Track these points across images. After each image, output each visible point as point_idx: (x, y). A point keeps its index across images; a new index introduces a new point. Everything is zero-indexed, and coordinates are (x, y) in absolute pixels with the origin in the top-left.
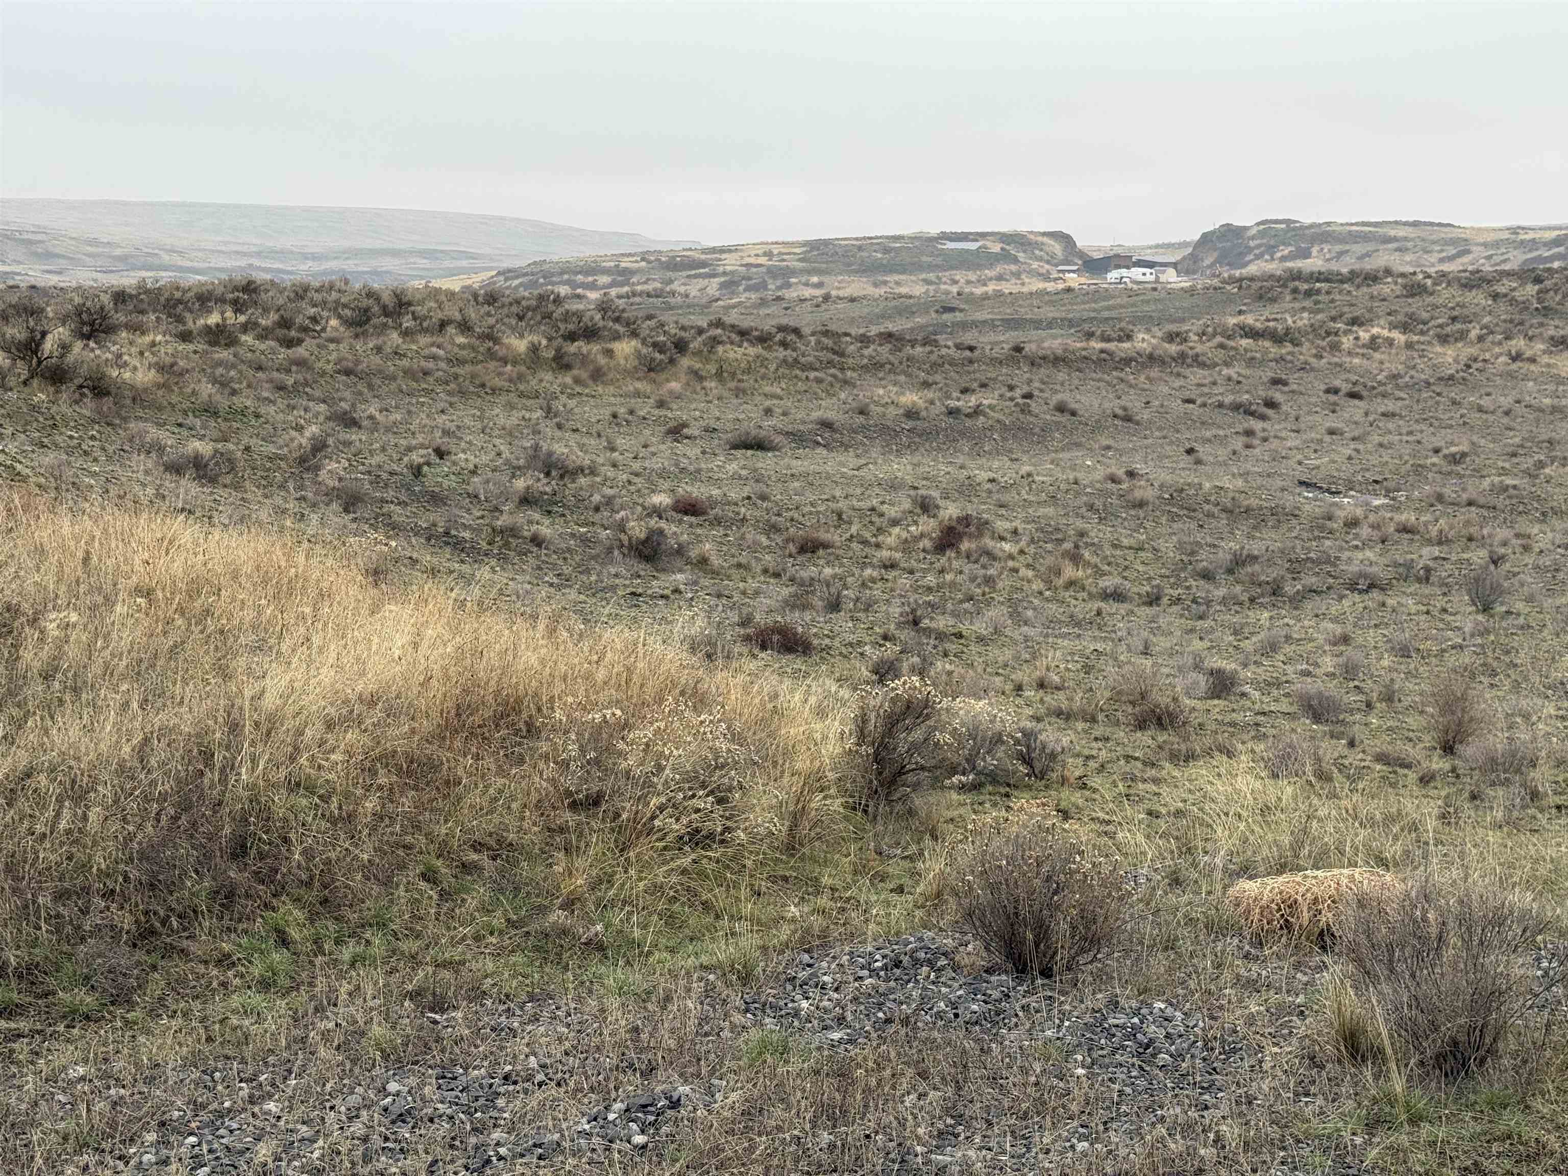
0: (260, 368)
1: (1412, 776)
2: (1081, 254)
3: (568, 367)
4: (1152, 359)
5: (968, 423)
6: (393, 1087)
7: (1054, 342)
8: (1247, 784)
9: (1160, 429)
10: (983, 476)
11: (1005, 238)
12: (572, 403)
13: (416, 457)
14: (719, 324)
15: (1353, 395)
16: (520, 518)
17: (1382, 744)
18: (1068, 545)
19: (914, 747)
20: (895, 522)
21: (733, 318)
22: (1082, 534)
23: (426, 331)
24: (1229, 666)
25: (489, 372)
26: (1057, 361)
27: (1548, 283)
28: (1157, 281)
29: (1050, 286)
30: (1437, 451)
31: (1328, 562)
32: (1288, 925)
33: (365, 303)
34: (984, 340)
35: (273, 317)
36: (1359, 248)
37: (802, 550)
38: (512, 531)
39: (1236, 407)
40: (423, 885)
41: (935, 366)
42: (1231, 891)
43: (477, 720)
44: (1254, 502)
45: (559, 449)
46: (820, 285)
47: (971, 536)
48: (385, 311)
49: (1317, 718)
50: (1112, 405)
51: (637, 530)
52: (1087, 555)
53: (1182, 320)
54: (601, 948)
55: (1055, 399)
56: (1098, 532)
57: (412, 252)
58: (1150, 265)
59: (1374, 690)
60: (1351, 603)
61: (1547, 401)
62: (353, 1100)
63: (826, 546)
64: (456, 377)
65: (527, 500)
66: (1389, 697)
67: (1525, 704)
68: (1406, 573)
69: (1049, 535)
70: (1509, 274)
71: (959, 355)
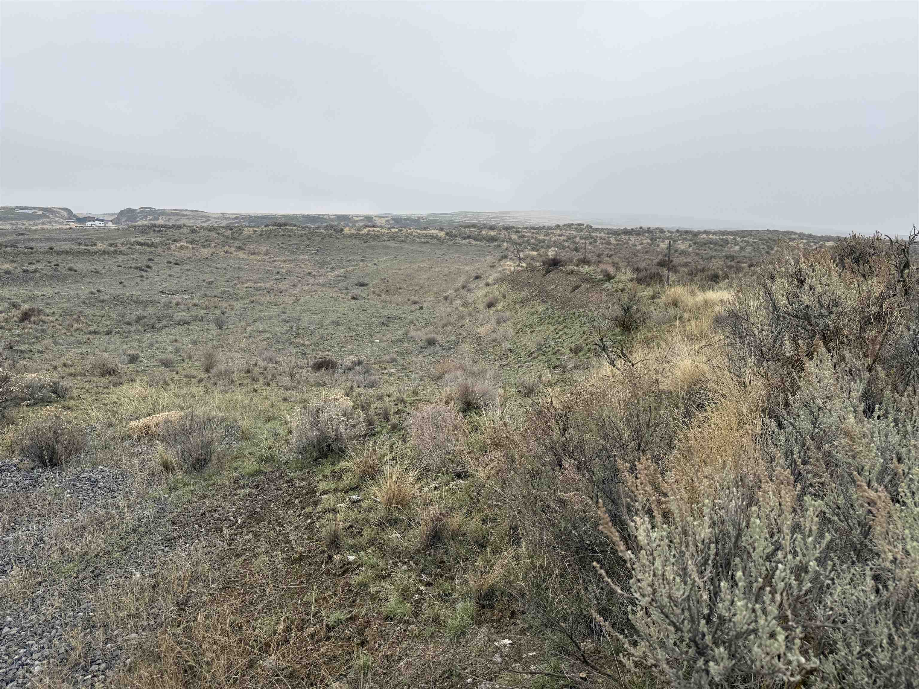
2: (75, 216)
4: (104, 252)
5: (32, 275)
7: (66, 247)
8: (139, 390)
9: (110, 276)
11: (44, 209)
15: (176, 264)
17: (187, 372)
18: (75, 316)
20: (2, 312)
22: (81, 312)
24: (135, 353)
26: (67, 253)
27: (234, 230)
28: (105, 226)
29: (64, 227)
30: (204, 281)
31: (170, 316)
34: (38, 246)
36: (175, 218)
39: (137, 268)
41: (17, 255)
44: (144, 299)
47: (35, 315)
49: (166, 366)
50: (92, 268)
52: (83, 319)
53: (116, 239)
55: (68, 266)
56: (87, 311)
58: (102, 221)
59: (185, 356)
60: (178, 329)
61: (237, 265)
66: (190, 357)
67: (232, 355)
68: (196, 319)
69: (68, 313)
70: (222, 227)
71: (26, 250)
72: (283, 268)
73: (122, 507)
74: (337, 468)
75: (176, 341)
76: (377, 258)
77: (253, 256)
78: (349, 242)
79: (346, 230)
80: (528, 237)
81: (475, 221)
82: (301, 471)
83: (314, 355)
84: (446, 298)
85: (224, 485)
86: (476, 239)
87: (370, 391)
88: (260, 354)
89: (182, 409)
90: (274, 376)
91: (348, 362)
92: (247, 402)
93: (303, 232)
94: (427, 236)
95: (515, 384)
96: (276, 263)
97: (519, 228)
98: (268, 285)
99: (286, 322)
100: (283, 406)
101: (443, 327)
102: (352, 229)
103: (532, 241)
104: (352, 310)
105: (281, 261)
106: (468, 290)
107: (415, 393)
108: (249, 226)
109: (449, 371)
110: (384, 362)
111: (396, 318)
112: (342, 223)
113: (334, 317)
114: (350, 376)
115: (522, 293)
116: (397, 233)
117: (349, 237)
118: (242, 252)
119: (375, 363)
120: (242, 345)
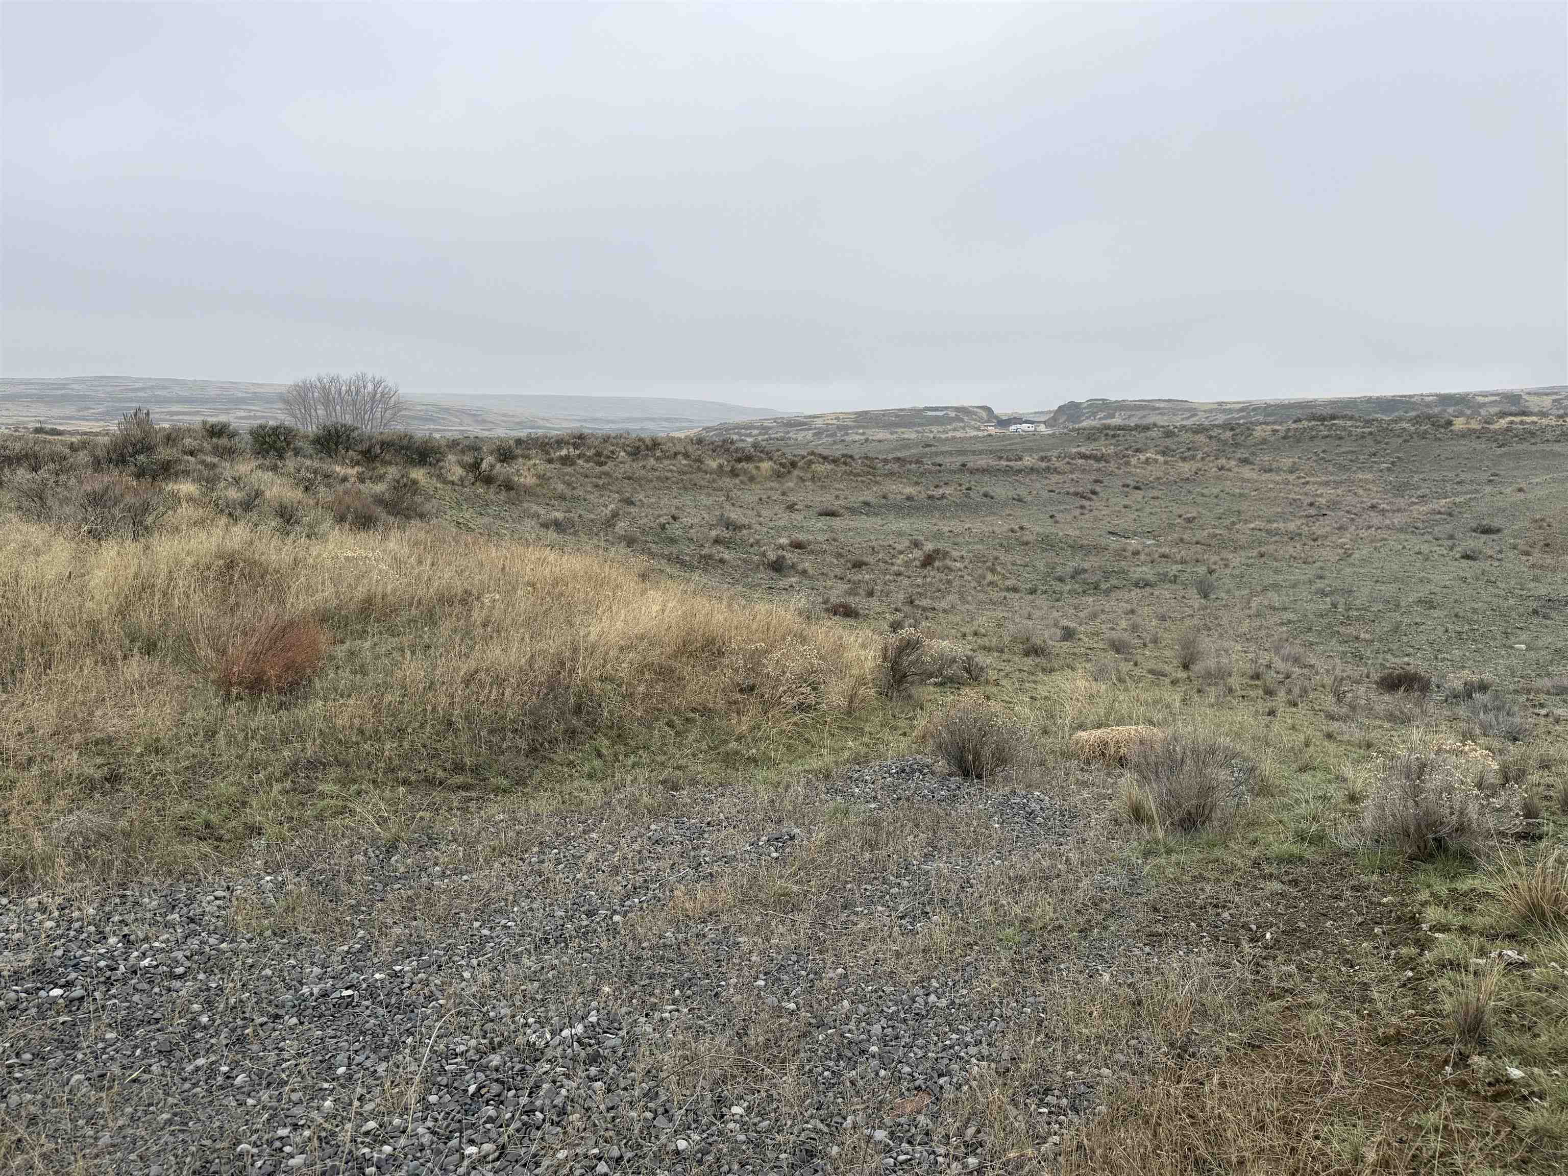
0: (587, 476)
1: (1167, 680)
2: (996, 417)
3: (737, 475)
4: (1033, 470)
5: (938, 502)
6: (653, 827)
7: (983, 462)
8: (1081, 683)
9: (1036, 505)
10: (946, 529)
11: (957, 409)
12: (739, 493)
13: (662, 520)
14: (813, 453)
15: (1137, 488)
16: (714, 550)
17: (1151, 665)
18: (989, 564)
19: (912, 663)
20: (901, 552)
21: (820, 450)
22: (996, 558)
23: (667, 458)
24: (1072, 625)
25: (697, 477)
26: (984, 471)
27: (1237, 431)
28: (1035, 430)
29: (980, 434)
30: (1180, 516)
31: (1123, 572)
32: (1103, 754)
33: (637, 444)
34: (946, 461)
35: (593, 451)
36: (1140, 413)
37: (854, 566)
38: (710, 557)
39: (1076, 494)
40: (666, 728)
41: (922, 474)
42: (1074, 737)
43: (693, 647)
44: (1085, 542)
45: (733, 516)
46: (863, 434)
47: (940, 560)
48: (648, 448)
49: (1118, 651)
50: (1011, 493)
51: (772, 556)
52: (999, 569)
53: (1048, 450)
54: (755, 761)
55: (982, 491)
56: (1004, 557)
57: (661, 419)
58: (1032, 422)
59: (1147, 637)
60: (1136, 593)
61: (1238, 491)
62: (634, 833)
63: (866, 564)
64: (682, 480)
65: (717, 541)
66: (1155, 641)
67: (1226, 645)
68: (1164, 578)
69: (980, 559)
70: (1217, 426)
71: (934, 468)
72: (1321, 495)
73: (1073, 862)
74: (1462, 887)
75: (1132, 612)
76: (1526, 478)
77: (1268, 475)
78: (1463, 447)
79: (1459, 424)
82: (1381, 874)
83: (1380, 661)
85: (1235, 867)
87: (1513, 748)
88: (1277, 648)
91: (1455, 681)
92: (1260, 730)
93: (1367, 430)
96: (1309, 487)
98: (1292, 526)
99: (1323, 594)
100: (1331, 747)
102: (1473, 421)
104: (1464, 580)
105: (1320, 484)
108: (1265, 423)
110: (1538, 691)
112: (1450, 410)
113: (1423, 591)
114: (1462, 711)
117: (1463, 436)
118: (1248, 467)
119: (1516, 692)
120: (1244, 627)
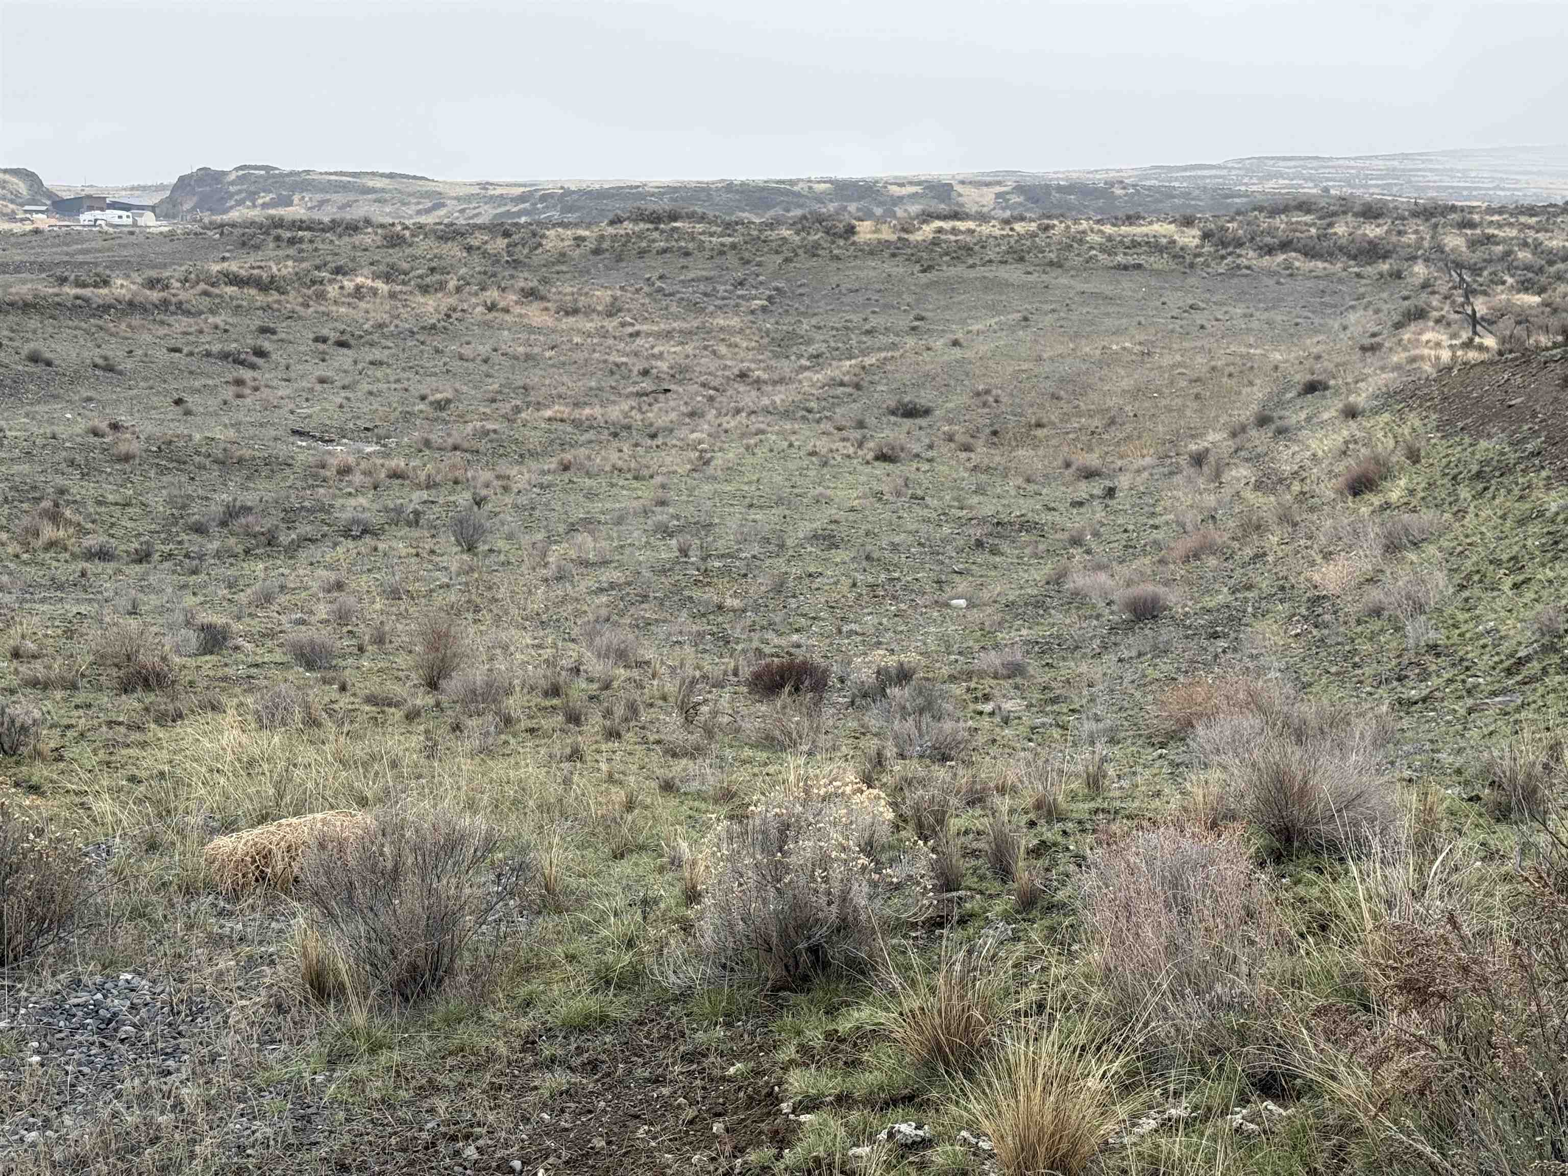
2: (49, 194)
4: (132, 306)
7: (23, 288)
8: (232, 737)
9: (145, 379)
15: (342, 344)
17: (372, 686)
18: (46, 504)
22: (62, 492)
24: (218, 620)
26: (27, 307)
27: (516, 237)
28: (135, 224)
29: (17, 228)
30: (423, 398)
31: (322, 510)
32: (262, 876)
36: (340, 198)
39: (225, 356)
44: (247, 453)
49: (310, 665)
50: (92, 354)
52: (68, 513)
53: (165, 266)
55: (27, 349)
56: (79, 488)
58: (127, 207)
59: (366, 633)
60: (345, 550)
61: (521, 349)
66: (380, 640)
67: (504, 636)
68: (397, 517)
70: (480, 227)
72: (660, 356)
73: (189, 1105)
74: (844, 1025)
75: (339, 586)
76: (963, 322)
77: (571, 320)
78: (871, 270)
79: (865, 232)
80: (1504, 241)
81: (1310, 190)
82: (728, 1025)
83: (755, 644)
84: (1198, 460)
85: (492, 1056)
86: (1310, 253)
87: (941, 773)
88: (591, 635)
89: (363, 802)
90: (633, 708)
91: (864, 669)
92: (554, 790)
93: (728, 240)
94: (1135, 244)
95: (1459, 772)
96: (639, 341)
97: (1472, 210)
98: (615, 413)
99: (666, 532)
100: (665, 806)
101: (1186, 560)
102: (884, 227)
103: (1524, 255)
104: (879, 496)
105: (658, 335)
106: (1280, 431)
107: (1094, 783)
108: (560, 224)
109: (1210, 717)
110: (982, 674)
111: (1026, 526)
112: (852, 207)
113: (818, 521)
114: (873, 719)
115: (1483, 444)
116: (1034, 235)
117: (871, 253)
118: (537, 305)
119: (952, 678)
120: (536, 604)
